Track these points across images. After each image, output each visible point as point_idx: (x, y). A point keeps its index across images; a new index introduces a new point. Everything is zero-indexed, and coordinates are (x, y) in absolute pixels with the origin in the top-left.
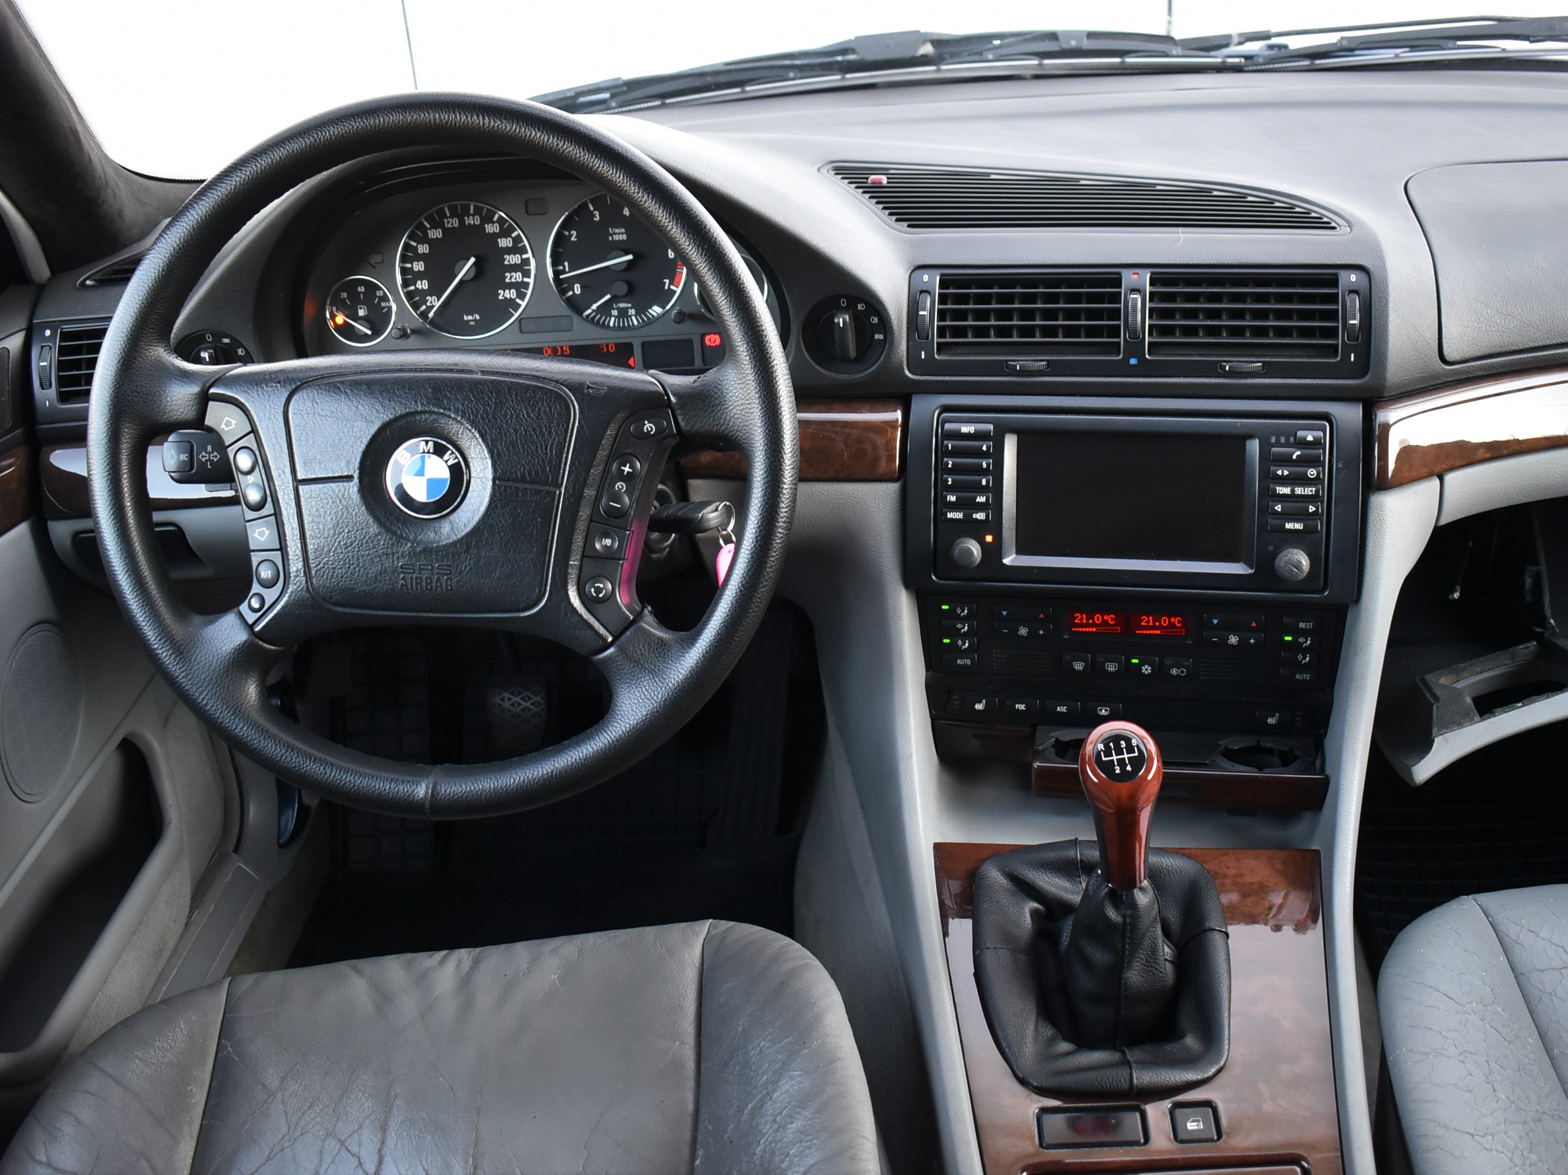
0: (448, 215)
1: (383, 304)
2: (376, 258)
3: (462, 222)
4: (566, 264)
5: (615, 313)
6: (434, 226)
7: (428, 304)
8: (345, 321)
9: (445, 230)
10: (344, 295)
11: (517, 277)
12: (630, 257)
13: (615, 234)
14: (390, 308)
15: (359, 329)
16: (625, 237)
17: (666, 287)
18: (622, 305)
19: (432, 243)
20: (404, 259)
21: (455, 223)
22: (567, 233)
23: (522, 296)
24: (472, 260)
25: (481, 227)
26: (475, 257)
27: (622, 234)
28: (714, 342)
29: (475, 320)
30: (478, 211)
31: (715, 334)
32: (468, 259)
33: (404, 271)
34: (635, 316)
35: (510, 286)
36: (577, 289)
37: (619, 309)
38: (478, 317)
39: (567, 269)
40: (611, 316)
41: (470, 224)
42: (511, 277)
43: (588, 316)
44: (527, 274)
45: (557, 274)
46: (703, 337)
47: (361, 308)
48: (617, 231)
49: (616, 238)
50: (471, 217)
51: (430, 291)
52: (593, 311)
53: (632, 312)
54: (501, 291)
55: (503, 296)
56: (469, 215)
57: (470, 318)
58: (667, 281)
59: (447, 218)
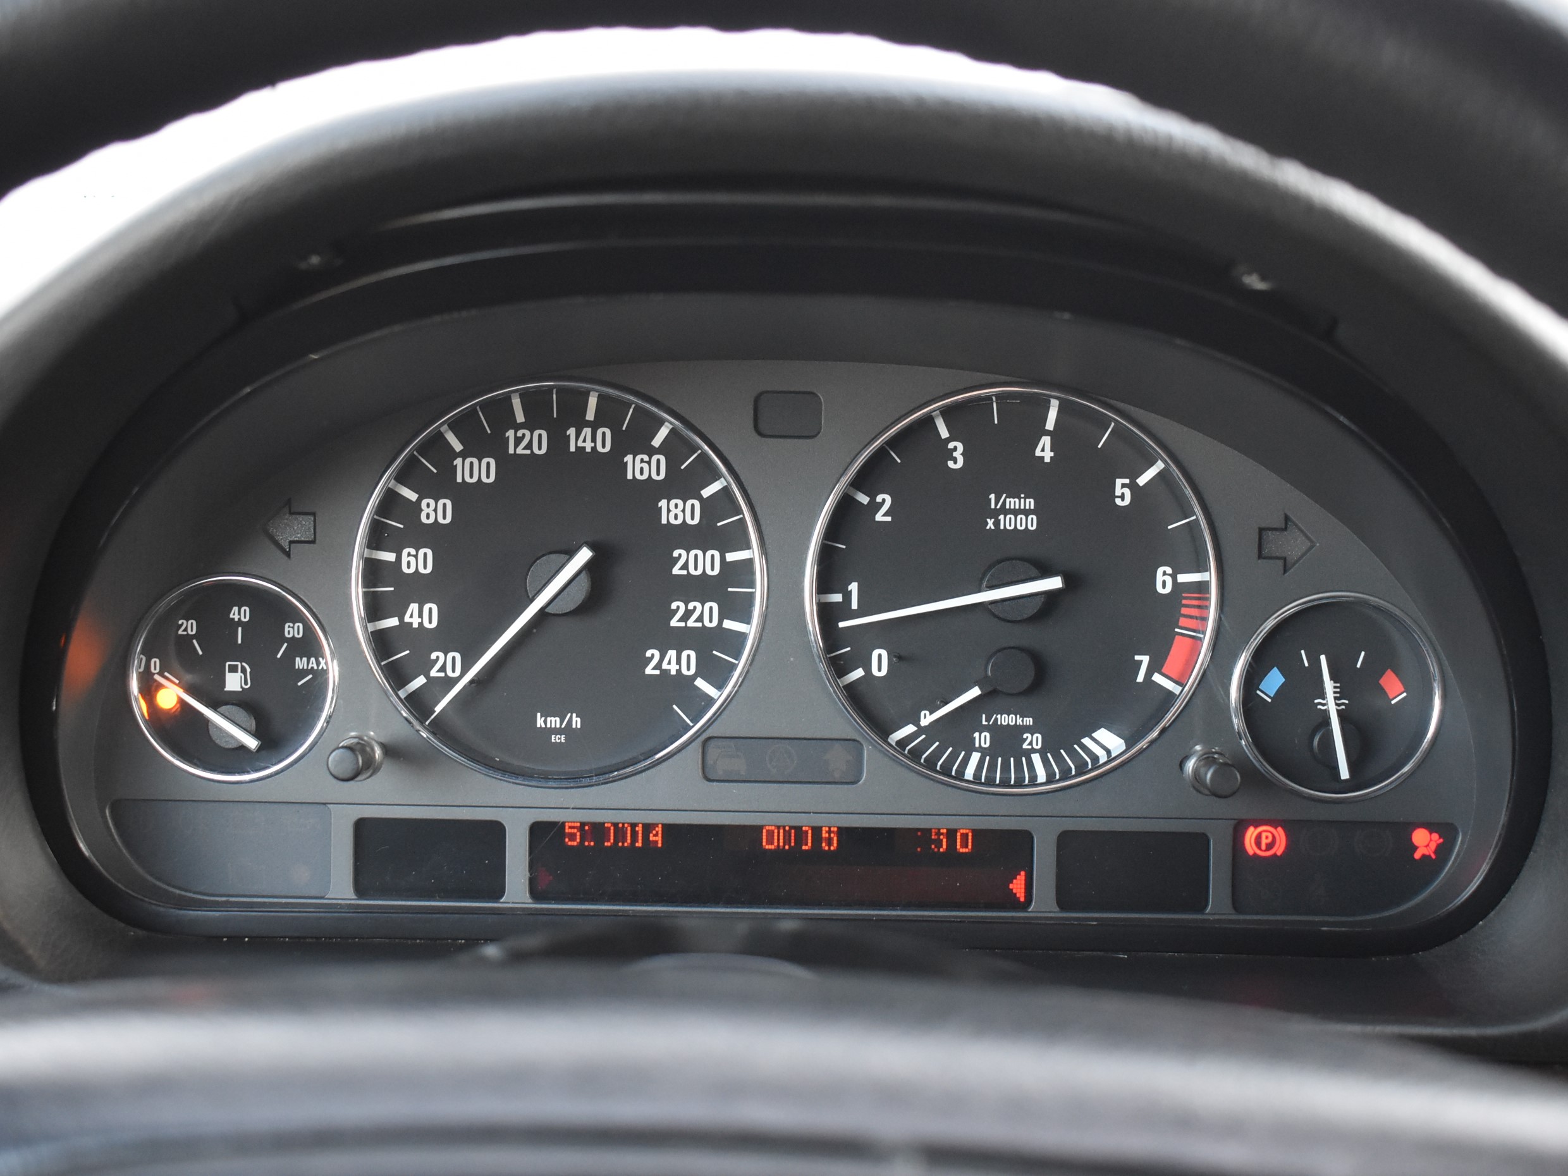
0: (520, 418)
1: (300, 663)
2: (294, 529)
3: (558, 441)
4: (854, 587)
5: (983, 739)
6: (475, 448)
7: (434, 673)
8: (182, 702)
9: (506, 463)
10: (189, 627)
11: (707, 614)
12: (1055, 583)
13: (1005, 511)
14: (320, 676)
15: (220, 730)
16: (1032, 523)
17: (1140, 678)
18: (1005, 720)
19: (464, 496)
20: (378, 537)
21: (538, 442)
22: (864, 499)
23: (717, 673)
24: (584, 555)
25: (615, 461)
26: (592, 547)
27: (1026, 513)
28: (1270, 846)
29: (568, 730)
30: (608, 415)
31: (1274, 823)
32: (571, 553)
33: (373, 572)
34: (1042, 753)
35: (682, 640)
36: (880, 662)
37: (997, 731)
38: (577, 722)
39: (854, 605)
40: (970, 748)
41: (579, 450)
42: (688, 614)
43: (902, 743)
44: (738, 608)
45: (828, 615)
46: (1239, 828)
47: (233, 669)
48: (1012, 503)
49: (1008, 523)
50: (587, 431)
51: (444, 638)
52: (921, 730)
53: (1034, 740)
54: (653, 653)
55: (658, 666)
56: (580, 425)
57: (554, 722)
58: (1145, 659)
59: (517, 427)
